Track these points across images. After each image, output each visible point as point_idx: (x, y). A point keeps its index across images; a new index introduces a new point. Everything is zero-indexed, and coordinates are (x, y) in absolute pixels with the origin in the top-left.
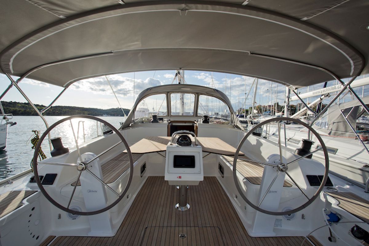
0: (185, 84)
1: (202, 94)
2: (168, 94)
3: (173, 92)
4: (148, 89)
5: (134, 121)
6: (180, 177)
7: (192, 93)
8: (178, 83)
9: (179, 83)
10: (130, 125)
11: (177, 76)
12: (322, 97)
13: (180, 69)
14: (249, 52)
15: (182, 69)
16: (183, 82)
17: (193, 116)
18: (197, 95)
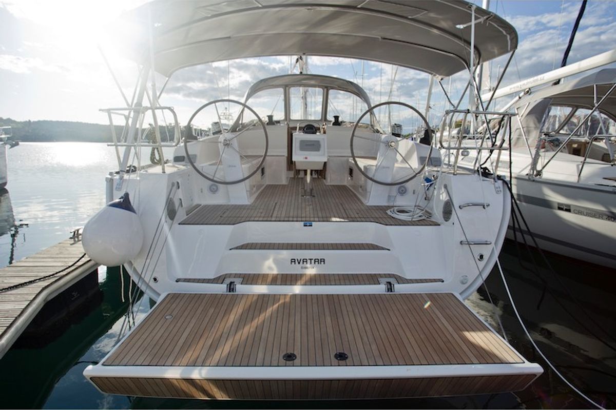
0: (309, 73)
1: (332, 88)
2: (286, 87)
3: (294, 85)
4: (262, 81)
5: (242, 124)
6: (306, 158)
7: (319, 87)
8: (298, 73)
9: (301, 73)
10: (237, 130)
11: (298, 63)
12: (521, 95)
13: (304, 54)
14: (380, 38)
15: (306, 54)
16: (306, 71)
17: (321, 120)
18: (325, 89)
